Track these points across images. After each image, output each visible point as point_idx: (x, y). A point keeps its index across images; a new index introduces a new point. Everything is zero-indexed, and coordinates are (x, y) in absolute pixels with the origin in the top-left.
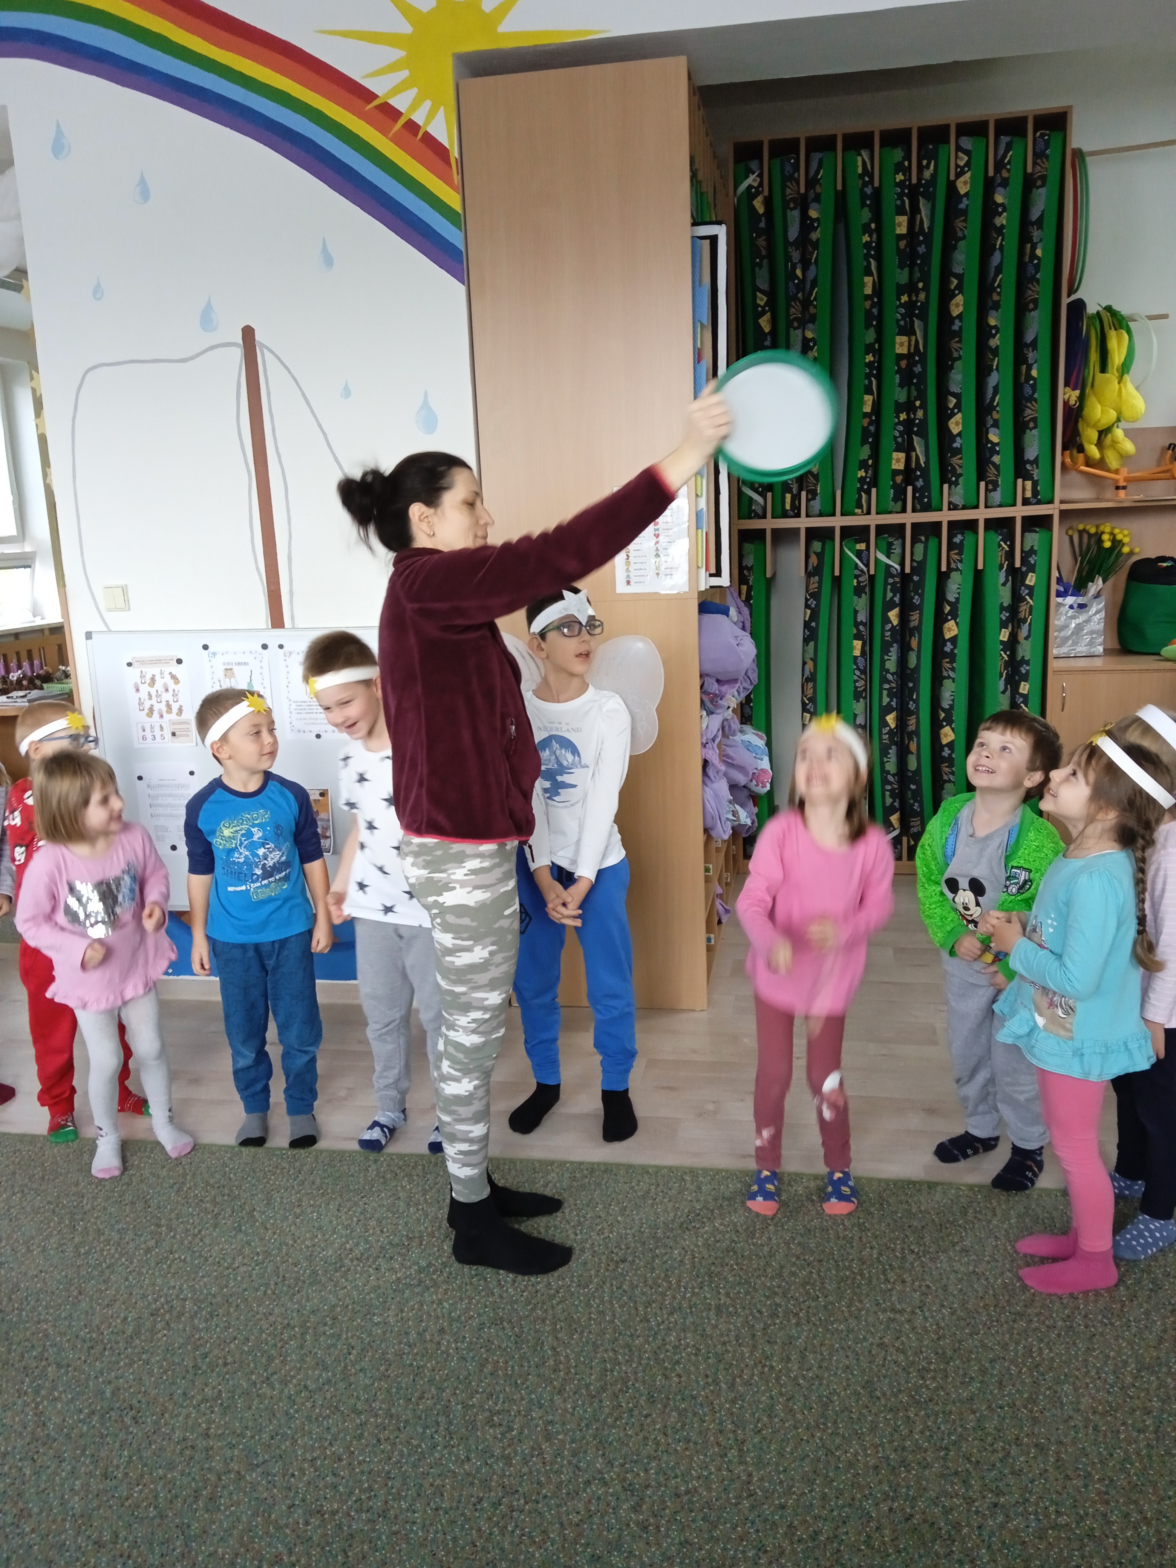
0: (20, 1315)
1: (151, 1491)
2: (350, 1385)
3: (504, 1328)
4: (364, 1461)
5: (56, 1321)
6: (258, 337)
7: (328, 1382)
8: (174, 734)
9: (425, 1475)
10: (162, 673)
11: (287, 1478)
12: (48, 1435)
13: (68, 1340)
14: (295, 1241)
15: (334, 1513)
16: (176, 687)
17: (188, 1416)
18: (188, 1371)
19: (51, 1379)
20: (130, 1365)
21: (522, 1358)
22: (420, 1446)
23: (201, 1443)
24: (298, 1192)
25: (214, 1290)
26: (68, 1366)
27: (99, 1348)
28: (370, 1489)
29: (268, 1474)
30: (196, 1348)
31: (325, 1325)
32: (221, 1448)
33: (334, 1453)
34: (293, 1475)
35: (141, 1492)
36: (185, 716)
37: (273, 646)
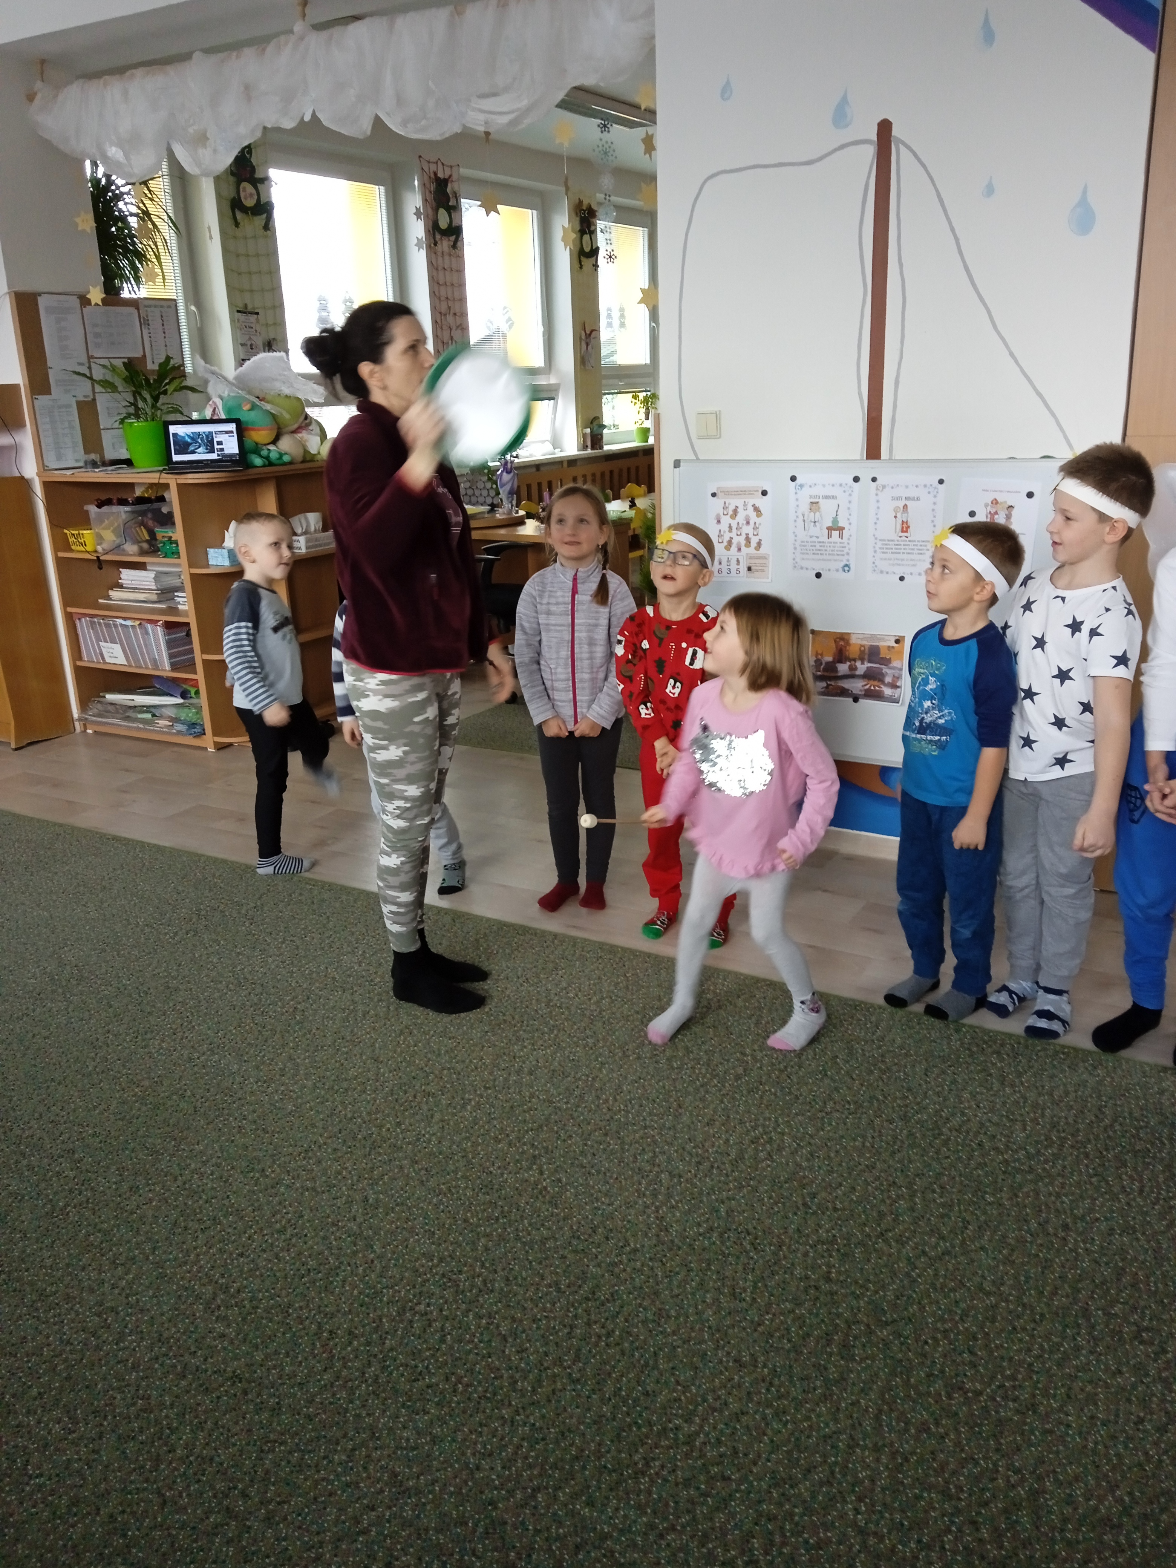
0: (627, 1117)
1: (782, 1322)
2: (973, 1261)
3: (1137, 1239)
4: (1002, 1346)
5: (661, 1129)
6: (895, 132)
7: (946, 1252)
8: (749, 569)
9: (1073, 1378)
10: (745, 505)
11: (920, 1344)
12: (672, 1241)
13: (676, 1151)
14: (886, 1098)
15: (979, 1393)
16: (758, 520)
17: (806, 1254)
18: (798, 1208)
19: (666, 1185)
20: (741, 1187)
21: (1164, 1275)
22: (1062, 1345)
23: (825, 1287)
24: (880, 1047)
25: (810, 1130)
26: (680, 1176)
27: (707, 1164)
28: (1013, 1378)
29: (900, 1336)
30: (803, 1187)
31: (934, 1191)
32: (845, 1296)
33: (967, 1329)
34: (926, 1343)
35: (772, 1320)
36: (763, 550)
37: (865, 479)
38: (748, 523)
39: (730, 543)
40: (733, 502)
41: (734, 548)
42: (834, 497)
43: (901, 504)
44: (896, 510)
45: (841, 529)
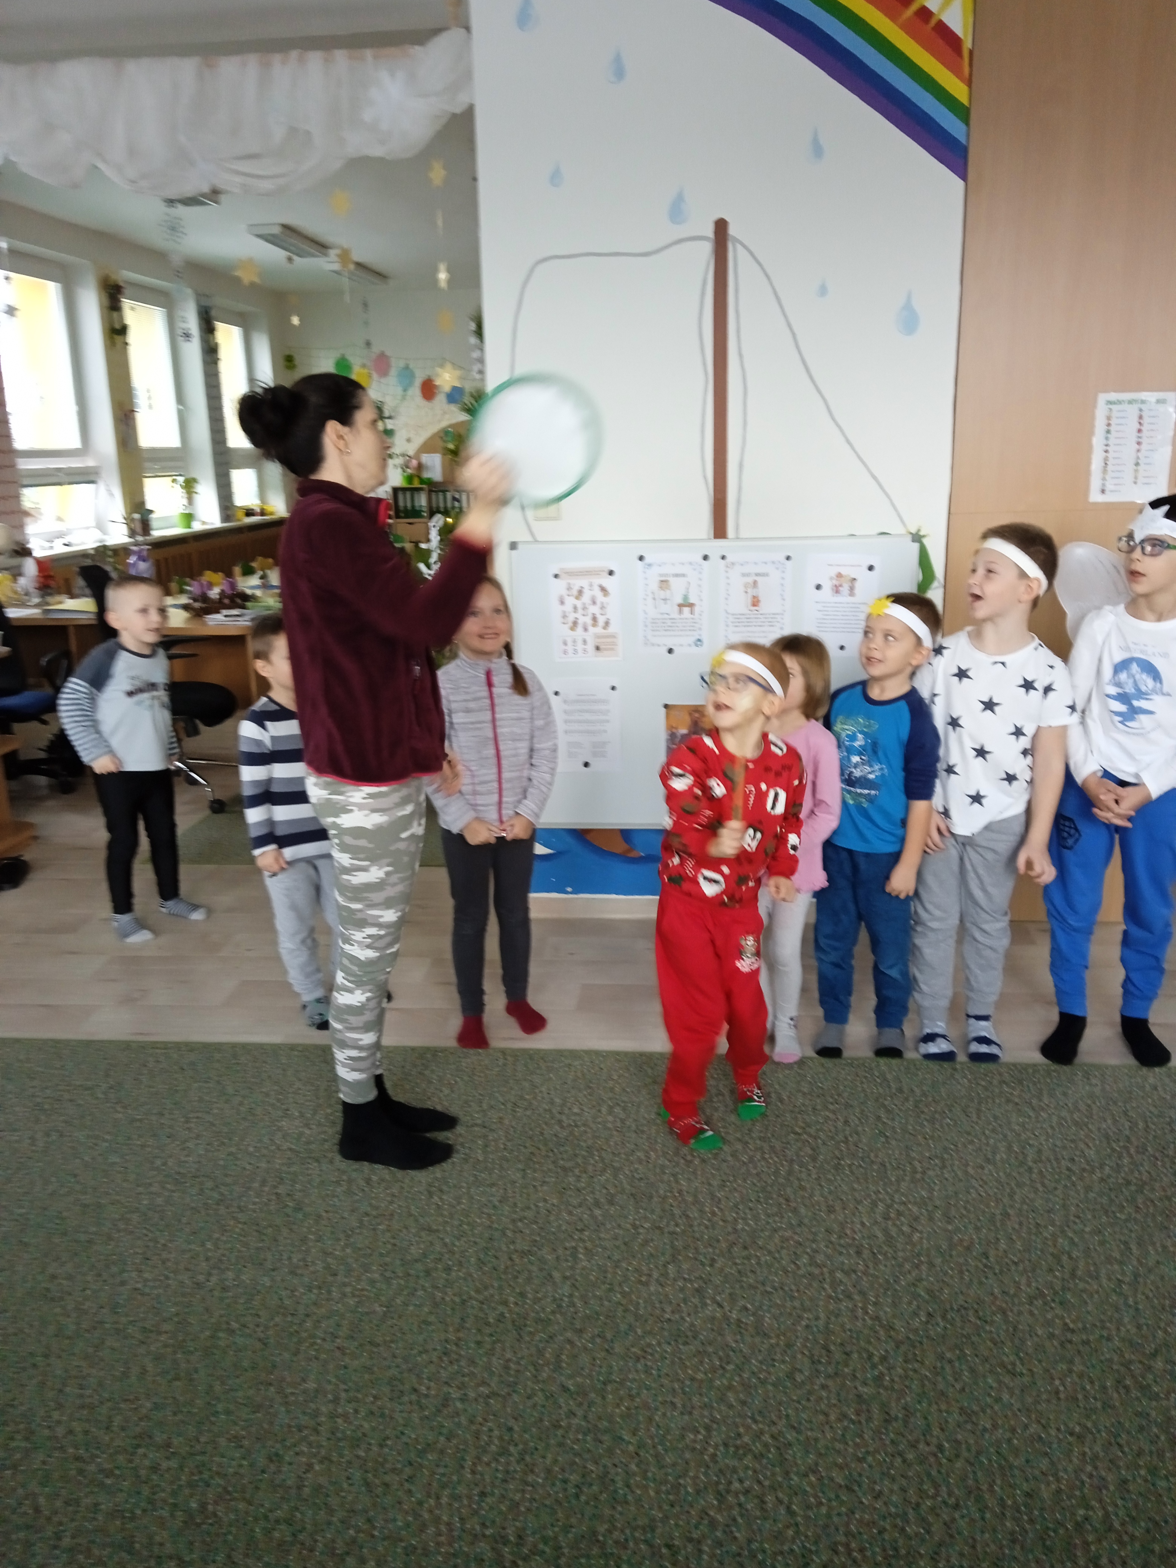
6: (732, 230)
8: (598, 648)
10: (591, 585)
16: (605, 600)
36: (611, 629)
37: (714, 557)
38: (594, 603)
39: (575, 623)
40: (577, 583)
41: (580, 629)
42: (683, 575)
43: (750, 580)
44: (746, 585)
45: (691, 605)
